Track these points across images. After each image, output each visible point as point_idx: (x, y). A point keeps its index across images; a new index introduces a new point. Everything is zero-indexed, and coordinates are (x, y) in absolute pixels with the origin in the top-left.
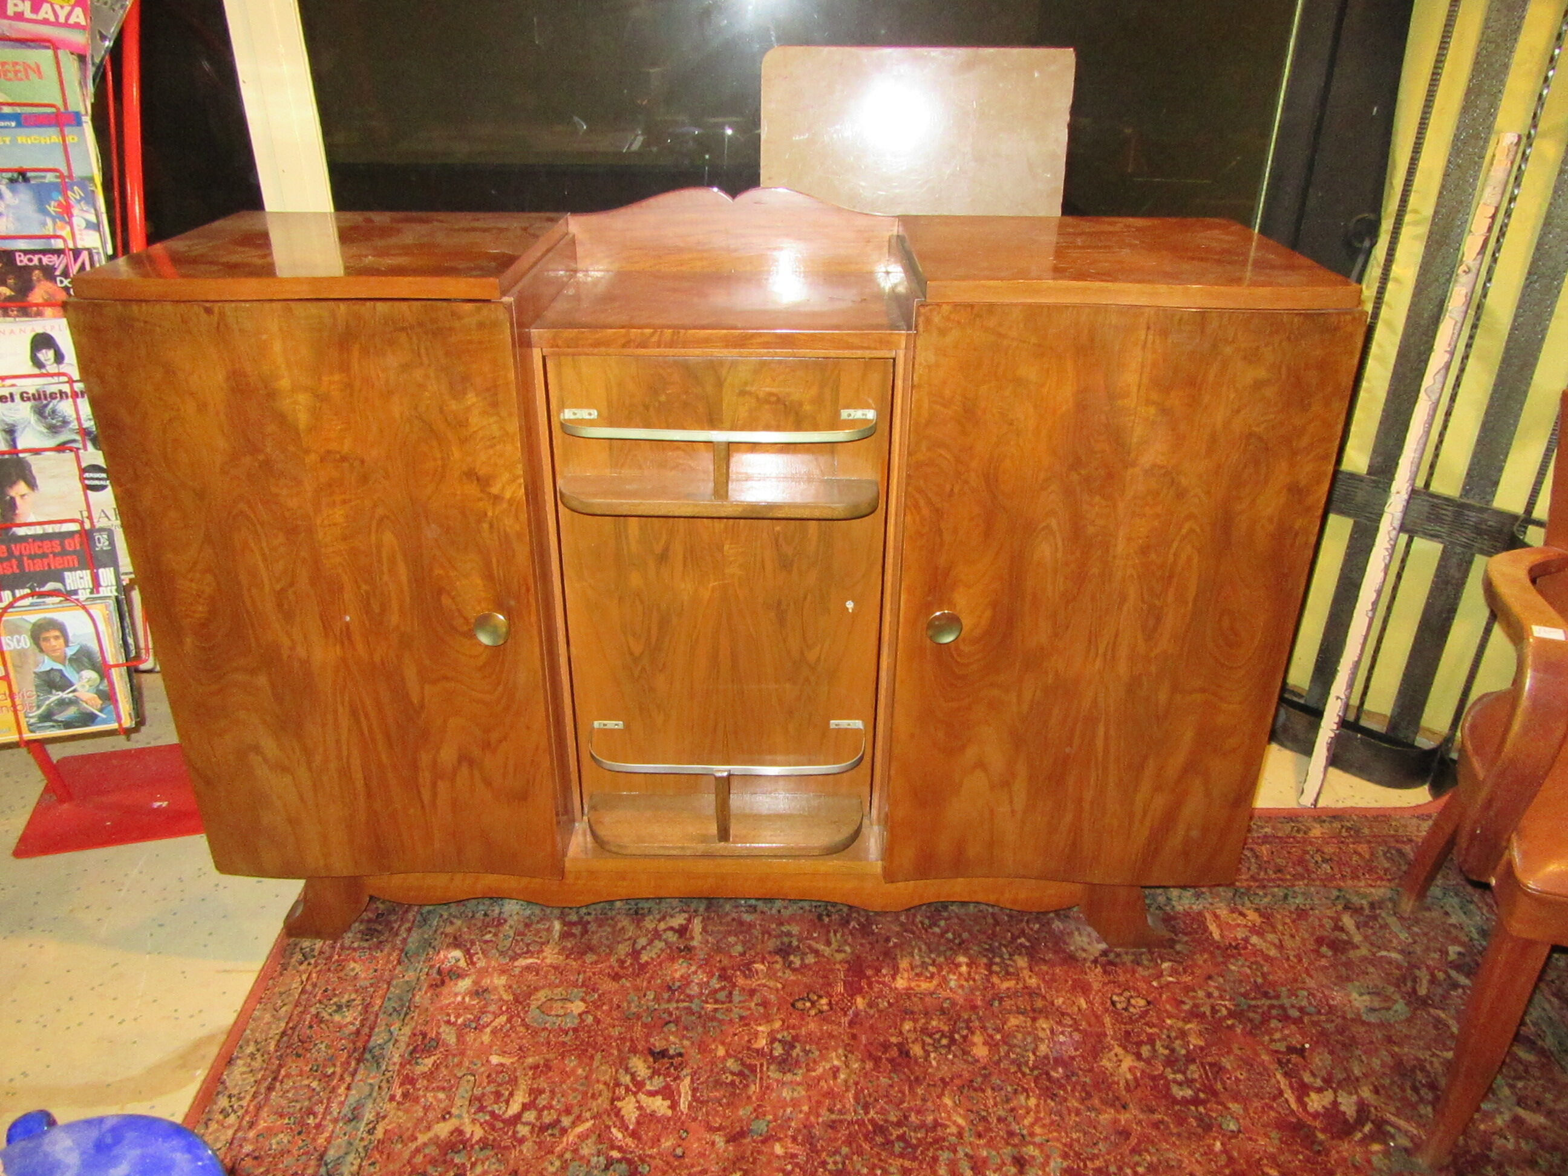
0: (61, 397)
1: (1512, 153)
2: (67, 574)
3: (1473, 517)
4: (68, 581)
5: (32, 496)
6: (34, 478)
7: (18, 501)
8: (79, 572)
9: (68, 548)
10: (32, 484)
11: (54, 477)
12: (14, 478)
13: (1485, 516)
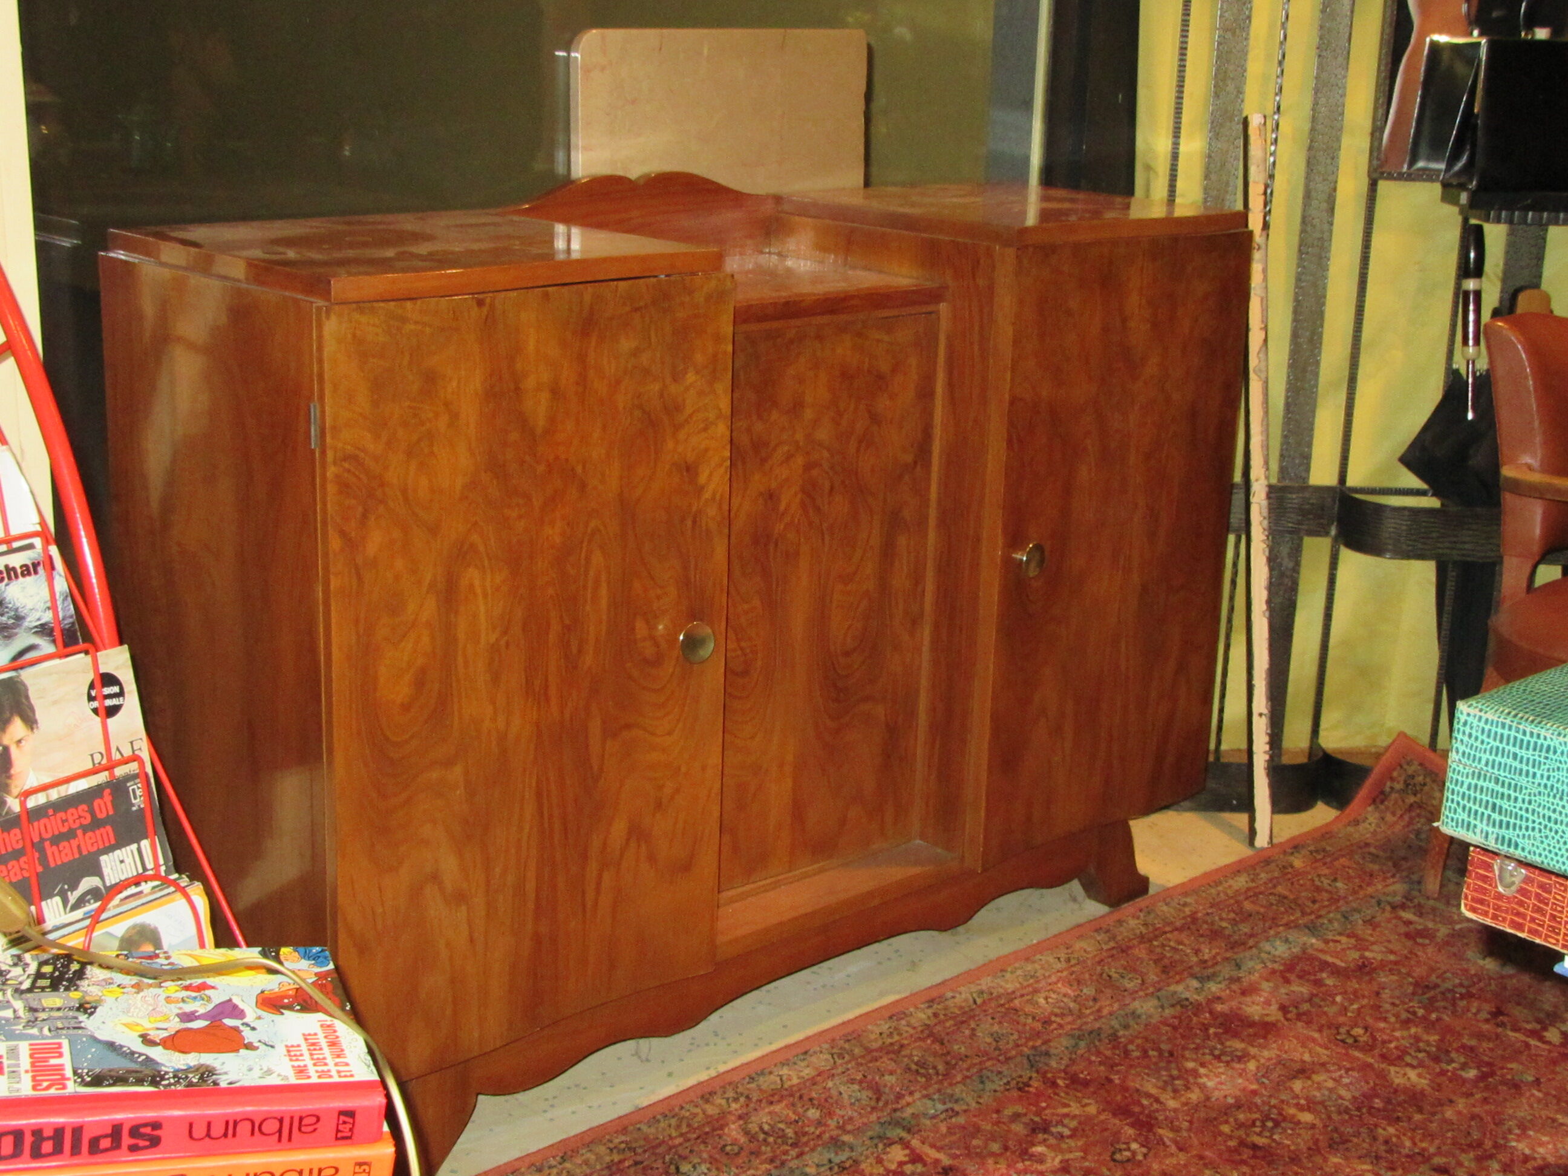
0: (10, 578)
1: (1263, 133)
2: (104, 859)
3: (1294, 498)
4: (106, 871)
5: (32, 741)
6: (33, 711)
7: (14, 751)
8: (118, 852)
9: (100, 816)
10: (30, 722)
11: (55, 703)
12: (8, 714)
13: (1307, 495)
